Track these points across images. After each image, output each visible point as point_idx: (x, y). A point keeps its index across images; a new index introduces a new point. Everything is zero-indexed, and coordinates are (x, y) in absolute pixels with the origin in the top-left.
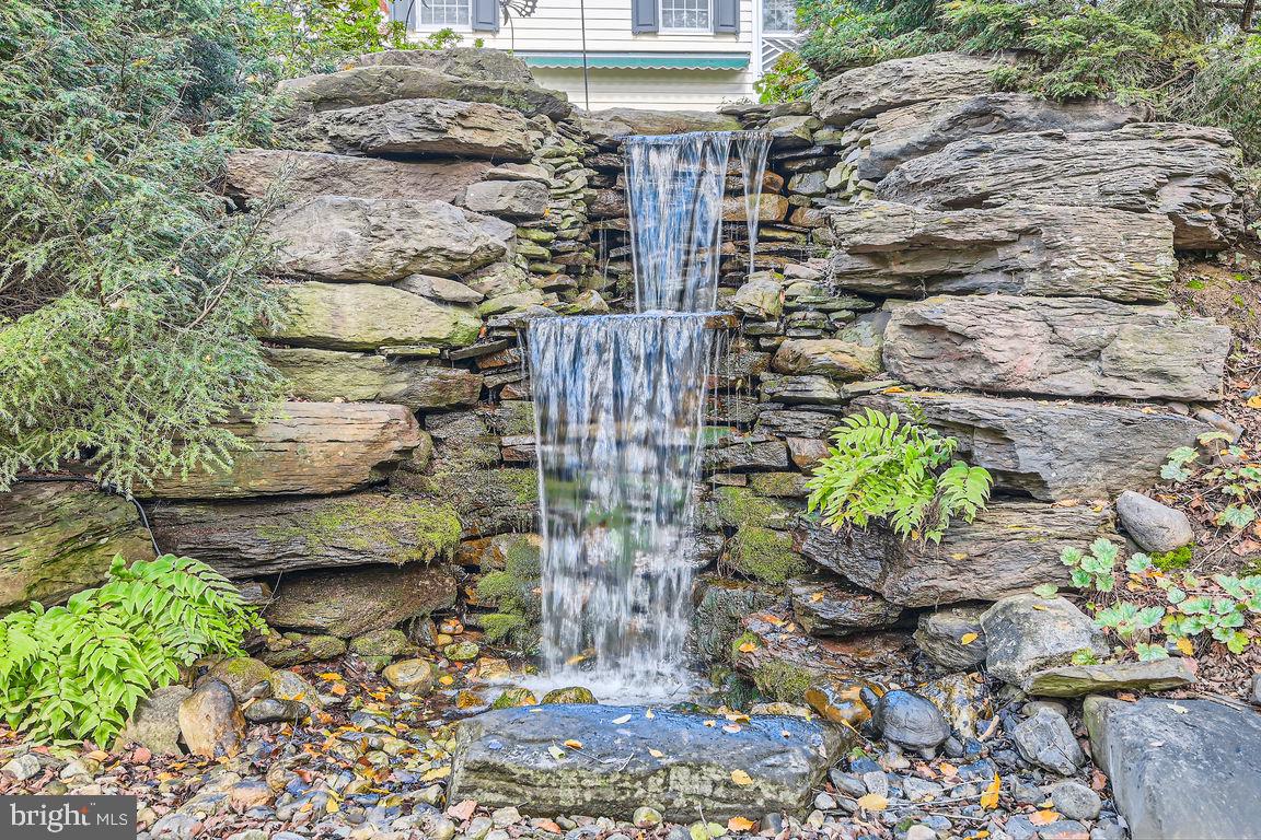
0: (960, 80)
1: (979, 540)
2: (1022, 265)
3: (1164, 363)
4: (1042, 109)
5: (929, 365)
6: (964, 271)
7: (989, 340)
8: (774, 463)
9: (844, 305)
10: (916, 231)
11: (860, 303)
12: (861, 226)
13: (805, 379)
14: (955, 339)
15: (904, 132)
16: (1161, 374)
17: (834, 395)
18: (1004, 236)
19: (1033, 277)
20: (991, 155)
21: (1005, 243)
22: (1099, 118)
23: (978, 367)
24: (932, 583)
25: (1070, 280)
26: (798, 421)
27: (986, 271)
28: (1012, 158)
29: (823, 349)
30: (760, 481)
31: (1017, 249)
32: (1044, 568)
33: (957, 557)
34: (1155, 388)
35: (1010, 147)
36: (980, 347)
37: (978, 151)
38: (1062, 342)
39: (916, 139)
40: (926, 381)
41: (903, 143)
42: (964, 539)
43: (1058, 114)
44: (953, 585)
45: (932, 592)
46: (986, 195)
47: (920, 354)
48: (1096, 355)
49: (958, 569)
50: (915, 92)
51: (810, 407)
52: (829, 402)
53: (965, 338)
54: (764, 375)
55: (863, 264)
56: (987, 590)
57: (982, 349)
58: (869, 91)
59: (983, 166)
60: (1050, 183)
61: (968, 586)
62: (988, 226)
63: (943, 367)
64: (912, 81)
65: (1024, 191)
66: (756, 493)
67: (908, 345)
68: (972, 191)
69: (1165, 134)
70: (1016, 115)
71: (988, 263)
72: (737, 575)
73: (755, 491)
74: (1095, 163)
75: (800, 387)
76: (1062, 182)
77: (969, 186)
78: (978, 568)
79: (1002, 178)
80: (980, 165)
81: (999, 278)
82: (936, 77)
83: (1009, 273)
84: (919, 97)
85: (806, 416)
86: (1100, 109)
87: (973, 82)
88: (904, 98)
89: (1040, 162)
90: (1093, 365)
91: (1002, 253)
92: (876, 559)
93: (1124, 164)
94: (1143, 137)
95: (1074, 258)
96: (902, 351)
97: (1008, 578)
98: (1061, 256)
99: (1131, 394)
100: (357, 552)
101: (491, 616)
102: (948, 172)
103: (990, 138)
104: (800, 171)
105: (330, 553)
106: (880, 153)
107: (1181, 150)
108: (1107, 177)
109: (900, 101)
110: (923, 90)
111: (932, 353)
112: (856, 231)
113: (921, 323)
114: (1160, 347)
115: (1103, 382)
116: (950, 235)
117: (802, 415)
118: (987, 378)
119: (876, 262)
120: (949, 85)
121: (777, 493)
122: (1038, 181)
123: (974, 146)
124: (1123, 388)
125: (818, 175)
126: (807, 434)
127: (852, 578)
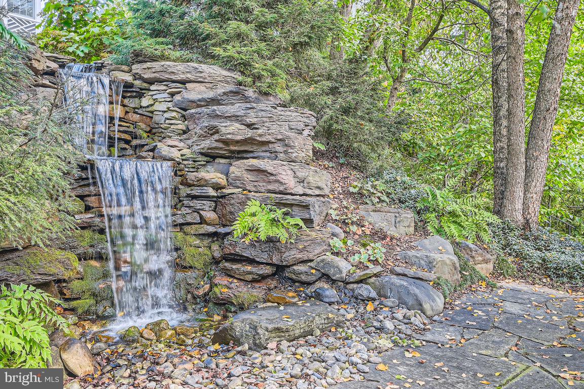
0: (223, 78)
1: (307, 241)
2: (277, 151)
3: (320, 184)
4: (256, 95)
5: (256, 184)
6: (255, 151)
7: (280, 175)
8: (195, 221)
9: (203, 159)
10: (248, 136)
11: (208, 159)
12: (231, 132)
13: (206, 188)
14: (268, 175)
15: (199, 93)
16: (319, 188)
17: (216, 195)
18: (273, 140)
19: (281, 155)
20: (255, 110)
21: (273, 143)
22: (271, 101)
23: (277, 185)
24: (295, 256)
25: (295, 157)
26: (201, 204)
27: (263, 151)
28: (262, 113)
29: (215, 177)
30: (187, 229)
31: (276, 145)
32: (325, 247)
33: (301, 247)
34: (317, 192)
35: (262, 109)
36: (278, 178)
37: (251, 108)
38: (297, 177)
39: (207, 97)
40: (254, 189)
41: (200, 97)
42: (301, 241)
43: (261, 98)
44: (300, 256)
45: (294, 259)
46: (254, 124)
47: (253, 180)
48: (303, 182)
49: (301, 251)
50: (205, 78)
51: (202, 199)
52: (213, 197)
53: (272, 175)
54: (181, 187)
55: (221, 145)
56: (311, 256)
57: (280, 179)
58: (180, 73)
59: (252, 113)
60: (275, 123)
61: (304, 256)
62: (269, 137)
63: (261, 184)
64: (203, 74)
65: (266, 124)
66: (186, 234)
67: (249, 176)
68: (249, 122)
69: (302, 111)
70: (249, 96)
71: (264, 149)
72: (185, 268)
73: (184, 232)
74: (287, 118)
75: (204, 191)
76: (279, 123)
77: (248, 120)
78: (309, 250)
79: (259, 119)
80: (251, 113)
81: (268, 154)
82: (214, 75)
83: (271, 153)
84: (206, 81)
85: (204, 202)
86: (271, 98)
87: (229, 80)
88: (200, 80)
89: (272, 116)
90: (302, 184)
91: (271, 146)
92: (266, 251)
93: (295, 120)
94: (296, 112)
95: (296, 150)
96: (246, 179)
97: (317, 252)
98: (292, 149)
99: (312, 194)
100: (50, 275)
101: (78, 301)
102: (239, 114)
103: (255, 105)
104: (129, 97)
105: (38, 277)
106: (188, 99)
107: (307, 117)
108: (291, 123)
109: (197, 80)
110: (209, 78)
111: (257, 179)
112: (229, 134)
113: (257, 169)
114: (318, 179)
115: (305, 190)
116: (258, 138)
117: (203, 202)
118: (282, 188)
119: (225, 145)
120: (219, 79)
121: (197, 233)
122: (270, 122)
123: (249, 106)
124: (309, 192)
125: (137, 100)
126: (207, 209)
127: (258, 260)
